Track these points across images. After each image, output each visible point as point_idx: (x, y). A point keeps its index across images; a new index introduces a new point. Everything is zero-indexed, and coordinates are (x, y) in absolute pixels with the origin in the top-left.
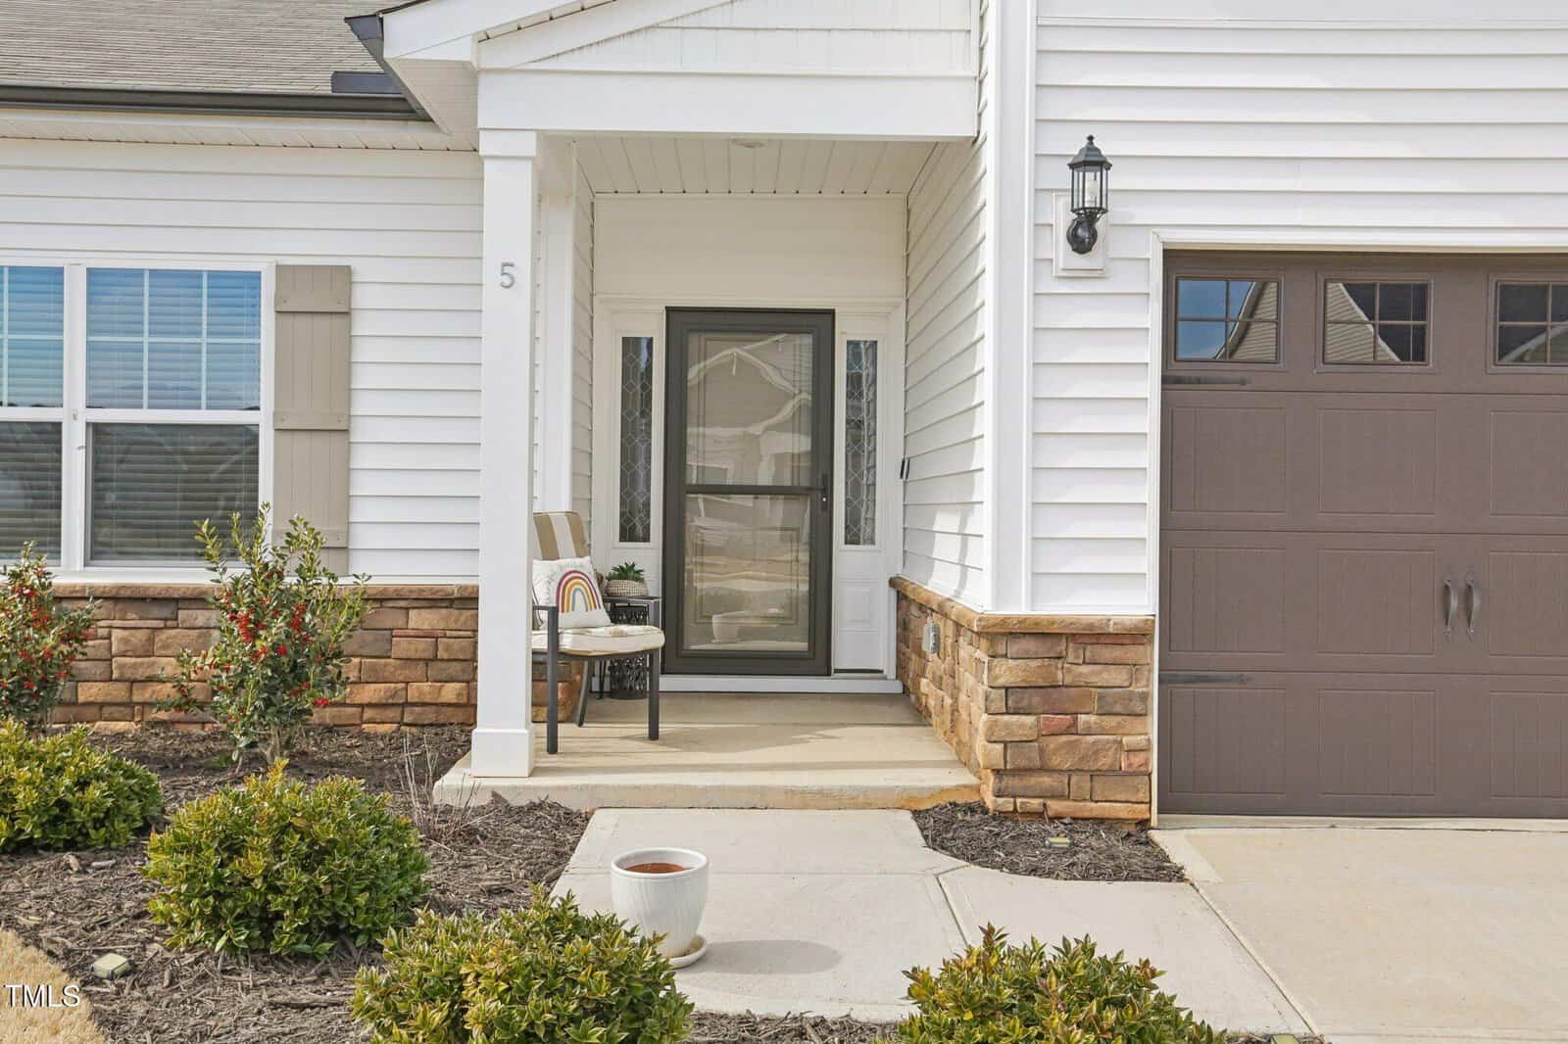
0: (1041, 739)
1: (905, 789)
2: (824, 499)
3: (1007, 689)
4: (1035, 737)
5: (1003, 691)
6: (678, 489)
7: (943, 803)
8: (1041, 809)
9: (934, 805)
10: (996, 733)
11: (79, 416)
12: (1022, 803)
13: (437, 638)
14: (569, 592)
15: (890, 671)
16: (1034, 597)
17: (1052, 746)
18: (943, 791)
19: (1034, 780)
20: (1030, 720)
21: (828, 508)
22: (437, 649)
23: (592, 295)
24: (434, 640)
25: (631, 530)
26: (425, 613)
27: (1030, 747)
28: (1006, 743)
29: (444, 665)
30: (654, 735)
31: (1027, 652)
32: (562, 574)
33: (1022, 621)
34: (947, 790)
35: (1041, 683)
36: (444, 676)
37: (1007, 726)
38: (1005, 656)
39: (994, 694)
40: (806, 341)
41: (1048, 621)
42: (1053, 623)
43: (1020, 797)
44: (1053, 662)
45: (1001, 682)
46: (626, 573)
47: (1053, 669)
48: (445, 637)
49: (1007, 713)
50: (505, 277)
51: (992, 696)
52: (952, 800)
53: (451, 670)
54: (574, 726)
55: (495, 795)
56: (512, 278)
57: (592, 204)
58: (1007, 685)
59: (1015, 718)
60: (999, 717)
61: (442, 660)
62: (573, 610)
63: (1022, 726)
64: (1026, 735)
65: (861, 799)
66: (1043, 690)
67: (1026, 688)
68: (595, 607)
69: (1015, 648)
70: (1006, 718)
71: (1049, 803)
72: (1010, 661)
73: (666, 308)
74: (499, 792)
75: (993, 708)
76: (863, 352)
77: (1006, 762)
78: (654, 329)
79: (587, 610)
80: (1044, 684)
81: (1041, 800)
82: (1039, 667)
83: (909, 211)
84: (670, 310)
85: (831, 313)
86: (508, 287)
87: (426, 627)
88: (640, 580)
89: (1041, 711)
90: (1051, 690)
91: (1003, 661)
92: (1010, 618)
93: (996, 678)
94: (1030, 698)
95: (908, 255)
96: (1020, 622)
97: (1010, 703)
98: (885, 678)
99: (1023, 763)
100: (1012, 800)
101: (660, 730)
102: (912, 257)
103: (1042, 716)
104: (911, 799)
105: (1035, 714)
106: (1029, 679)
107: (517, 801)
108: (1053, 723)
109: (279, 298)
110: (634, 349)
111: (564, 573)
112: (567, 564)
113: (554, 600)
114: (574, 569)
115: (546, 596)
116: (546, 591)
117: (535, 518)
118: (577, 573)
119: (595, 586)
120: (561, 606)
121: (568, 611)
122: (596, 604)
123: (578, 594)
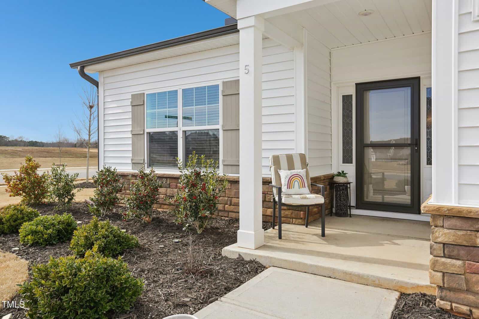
0: (467, 274)
1: (398, 282)
2: (416, 148)
3: (444, 244)
4: (463, 273)
5: (442, 245)
6: (362, 146)
7: (418, 292)
8: (469, 313)
9: (414, 293)
10: (437, 267)
11: (181, 129)
12: (455, 307)
13: (266, 194)
14: (292, 182)
16: (460, 197)
17: (474, 280)
18: (418, 286)
19: (462, 296)
20: (459, 263)
21: (418, 151)
22: (265, 198)
23: (331, 82)
25: (347, 159)
27: (459, 278)
28: (444, 273)
29: (268, 203)
30: (323, 235)
31: (456, 226)
32: (291, 175)
33: (450, 209)
34: (421, 286)
35: (465, 243)
36: (267, 207)
37: (444, 264)
38: (443, 227)
39: (436, 246)
40: (408, 89)
41: (467, 211)
42: (471, 212)
43: (454, 302)
44: (473, 233)
45: (439, 240)
46: (342, 174)
47: (473, 238)
48: (268, 194)
49: (444, 256)
50: (246, 70)
51: (435, 247)
52: (422, 292)
53: (269, 205)
54: (304, 227)
55: (239, 255)
56: (248, 70)
57: (330, 52)
58: (444, 242)
59: (449, 260)
60: (439, 258)
61: (267, 201)
62: (294, 188)
63: (453, 265)
64: (456, 271)
65: (377, 282)
66: (468, 248)
67: (456, 245)
68: (303, 187)
69: (447, 223)
70: (443, 260)
71: (474, 310)
72: (445, 230)
74: (241, 254)
75: (435, 253)
77: (444, 283)
78: (352, 91)
79: (299, 188)
80: (467, 245)
81: (468, 308)
82: (463, 235)
84: (356, 84)
85: (418, 78)
86: (247, 73)
88: (345, 177)
89: (466, 259)
90: (472, 248)
91: (441, 229)
92: (442, 207)
93: (437, 238)
94: (458, 250)
96: (448, 210)
97: (446, 252)
99: (455, 285)
100: (450, 303)
101: (325, 233)
103: (467, 262)
104: (401, 287)
105: (463, 260)
106: (456, 241)
107: (247, 259)
108: (473, 267)
109: (223, 91)
110: (347, 99)
111: (292, 175)
112: (294, 172)
113: (287, 184)
114: (296, 173)
115: (284, 183)
116: (284, 181)
117: (287, 156)
118: (297, 175)
119: (304, 180)
120: (289, 187)
121: (291, 188)
122: (304, 186)
123: (296, 183)
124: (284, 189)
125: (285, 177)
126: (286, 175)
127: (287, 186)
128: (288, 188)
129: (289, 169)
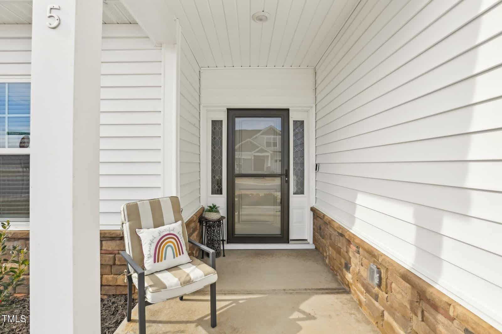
2: (286, 179)
6: (232, 176)
15: (311, 240)
21: (288, 182)
22: (115, 260)
23: (200, 105)
24: (114, 255)
26: (110, 243)
29: (119, 267)
32: (159, 237)
36: (119, 272)
40: (279, 120)
46: (213, 209)
48: (119, 254)
53: (121, 270)
56: (59, 19)
57: (200, 71)
61: (117, 265)
73: (227, 109)
76: (300, 124)
78: (223, 117)
83: (316, 73)
84: (228, 110)
85: (288, 110)
86: (54, 28)
87: (110, 249)
88: (217, 212)
95: (316, 89)
98: (309, 243)
102: (317, 90)
110: (216, 124)
111: (162, 236)
112: (164, 229)
113: (153, 255)
114: (168, 232)
115: (148, 253)
116: (148, 250)
117: (151, 203)
118: (171, 235)
119: (181, 241)
120: (157, 258)
121: (161, 261)
122: (181, 253)
123: (169, 249)
124: (149, 264)
125: (149, 242)
126: (151, 238)
127: (152, 259)
128: (155, 262)
129: (156, 226)
